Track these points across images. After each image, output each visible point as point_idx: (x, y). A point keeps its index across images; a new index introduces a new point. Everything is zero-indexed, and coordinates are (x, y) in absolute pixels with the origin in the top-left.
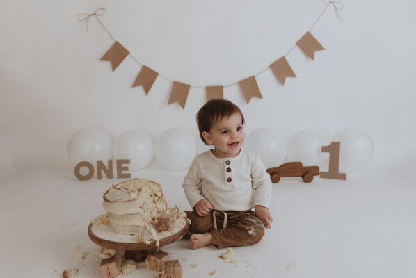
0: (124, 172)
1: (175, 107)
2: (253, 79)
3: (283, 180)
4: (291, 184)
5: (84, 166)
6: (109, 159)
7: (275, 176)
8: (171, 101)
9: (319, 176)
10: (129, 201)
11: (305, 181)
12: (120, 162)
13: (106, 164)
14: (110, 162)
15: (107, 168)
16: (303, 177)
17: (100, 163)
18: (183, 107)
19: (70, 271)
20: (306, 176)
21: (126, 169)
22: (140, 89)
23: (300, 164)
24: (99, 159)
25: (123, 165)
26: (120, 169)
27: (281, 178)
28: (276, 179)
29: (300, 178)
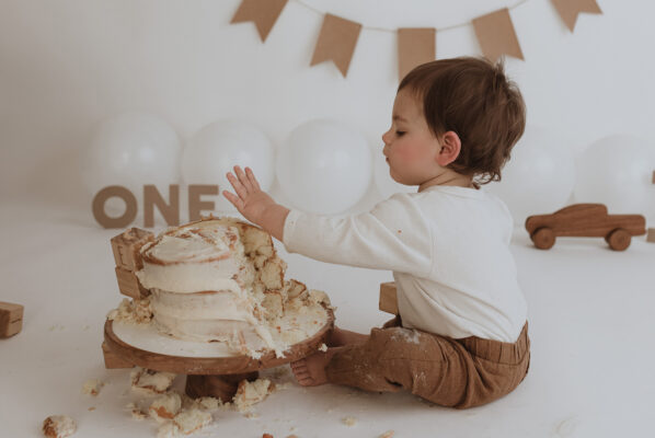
0: (205, 214)
1: (327, 70)
2: (504, 14)
3: (563, 244)
4: (579, 254)
5: (115, 195)
6: (173, 181)
7: (544, 233)
8: (317, 59)
9: (645, 237)
10: (211, 260)
11: (612, 248)
12: (196, 191)
13: (165, 194)
14: (174, 190)
15: (167, 202)
16: (608, 238)
17: (151, 192)
18: (344, 71)
19: (61, 418)
20: (614, 236)
21: (211, 206)
22: (248, 29)
23: (601, 209)
24: (149, 182)
25: (204, 198)
26: (196, 206)
27: (558, 239)
28: (546, 240)
29: (602, 240)
